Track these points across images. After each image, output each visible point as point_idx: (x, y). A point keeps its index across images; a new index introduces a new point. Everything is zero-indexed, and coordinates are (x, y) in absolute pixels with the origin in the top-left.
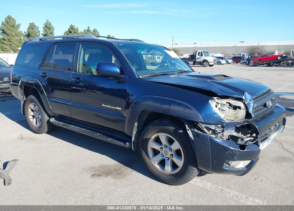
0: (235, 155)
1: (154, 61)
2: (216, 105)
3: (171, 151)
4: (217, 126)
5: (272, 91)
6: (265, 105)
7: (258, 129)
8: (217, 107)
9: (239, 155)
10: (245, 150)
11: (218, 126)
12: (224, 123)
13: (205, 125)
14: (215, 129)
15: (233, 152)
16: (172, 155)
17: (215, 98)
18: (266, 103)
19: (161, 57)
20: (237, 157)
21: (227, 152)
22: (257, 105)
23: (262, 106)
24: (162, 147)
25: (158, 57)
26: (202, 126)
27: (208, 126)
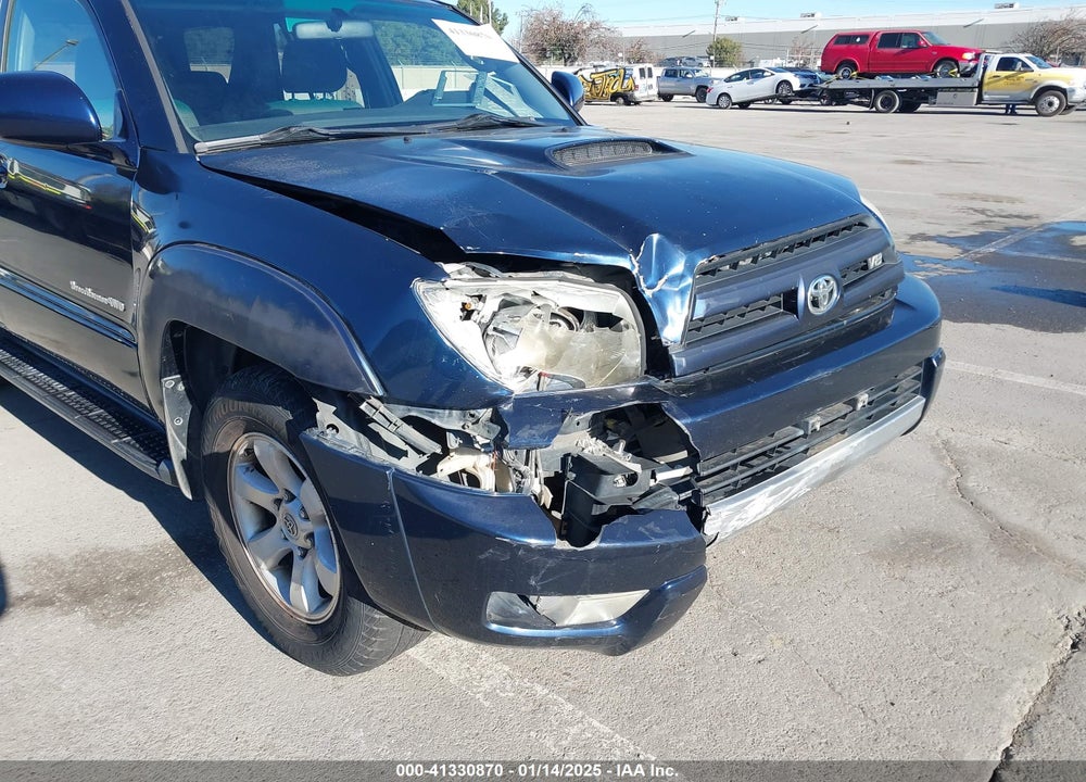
0: (532, 569)
1: (625, 85)
2: (464, 304)
3: (307, 518)
4: (472, 416)
5: (872, 224)
6: (789, 301)
7: (686, 431)
8: (474, 316)
9: (551, 572)
10: (594, 545)
11: (472, 412)
12: (505, 400)
13: (402, 407)
14: (463, 427)
15: (514, 555)
16: (311, 536)
17: (449, 268)
18: (795, 292)
19: (653, 69)
20: (542, 580)
21: (482, 553)
22: (714, 303)
23: (777, 305)
24: (278, 496)
25: (642, 71)
26: (387, 413)
27: (421, 412)
